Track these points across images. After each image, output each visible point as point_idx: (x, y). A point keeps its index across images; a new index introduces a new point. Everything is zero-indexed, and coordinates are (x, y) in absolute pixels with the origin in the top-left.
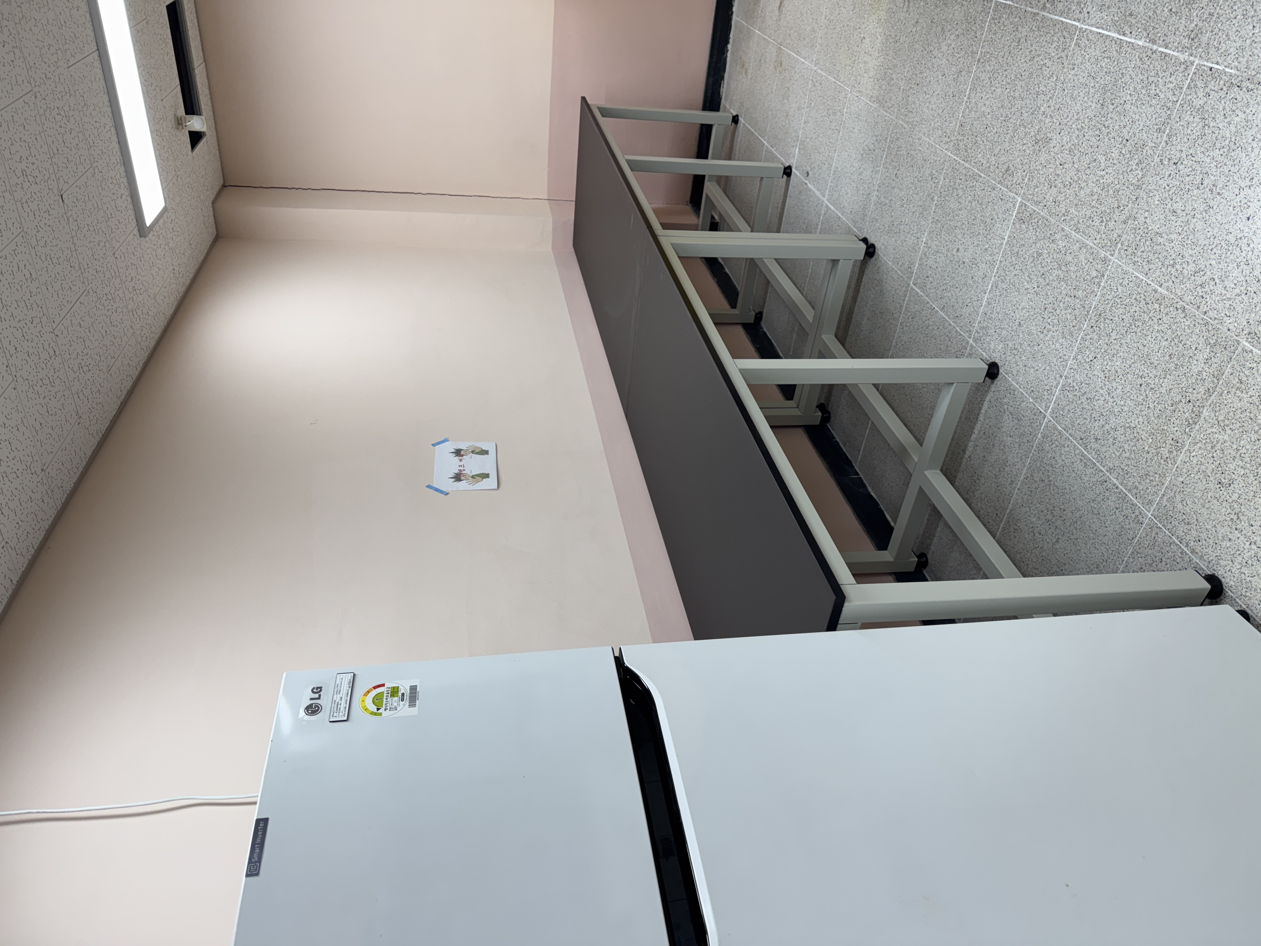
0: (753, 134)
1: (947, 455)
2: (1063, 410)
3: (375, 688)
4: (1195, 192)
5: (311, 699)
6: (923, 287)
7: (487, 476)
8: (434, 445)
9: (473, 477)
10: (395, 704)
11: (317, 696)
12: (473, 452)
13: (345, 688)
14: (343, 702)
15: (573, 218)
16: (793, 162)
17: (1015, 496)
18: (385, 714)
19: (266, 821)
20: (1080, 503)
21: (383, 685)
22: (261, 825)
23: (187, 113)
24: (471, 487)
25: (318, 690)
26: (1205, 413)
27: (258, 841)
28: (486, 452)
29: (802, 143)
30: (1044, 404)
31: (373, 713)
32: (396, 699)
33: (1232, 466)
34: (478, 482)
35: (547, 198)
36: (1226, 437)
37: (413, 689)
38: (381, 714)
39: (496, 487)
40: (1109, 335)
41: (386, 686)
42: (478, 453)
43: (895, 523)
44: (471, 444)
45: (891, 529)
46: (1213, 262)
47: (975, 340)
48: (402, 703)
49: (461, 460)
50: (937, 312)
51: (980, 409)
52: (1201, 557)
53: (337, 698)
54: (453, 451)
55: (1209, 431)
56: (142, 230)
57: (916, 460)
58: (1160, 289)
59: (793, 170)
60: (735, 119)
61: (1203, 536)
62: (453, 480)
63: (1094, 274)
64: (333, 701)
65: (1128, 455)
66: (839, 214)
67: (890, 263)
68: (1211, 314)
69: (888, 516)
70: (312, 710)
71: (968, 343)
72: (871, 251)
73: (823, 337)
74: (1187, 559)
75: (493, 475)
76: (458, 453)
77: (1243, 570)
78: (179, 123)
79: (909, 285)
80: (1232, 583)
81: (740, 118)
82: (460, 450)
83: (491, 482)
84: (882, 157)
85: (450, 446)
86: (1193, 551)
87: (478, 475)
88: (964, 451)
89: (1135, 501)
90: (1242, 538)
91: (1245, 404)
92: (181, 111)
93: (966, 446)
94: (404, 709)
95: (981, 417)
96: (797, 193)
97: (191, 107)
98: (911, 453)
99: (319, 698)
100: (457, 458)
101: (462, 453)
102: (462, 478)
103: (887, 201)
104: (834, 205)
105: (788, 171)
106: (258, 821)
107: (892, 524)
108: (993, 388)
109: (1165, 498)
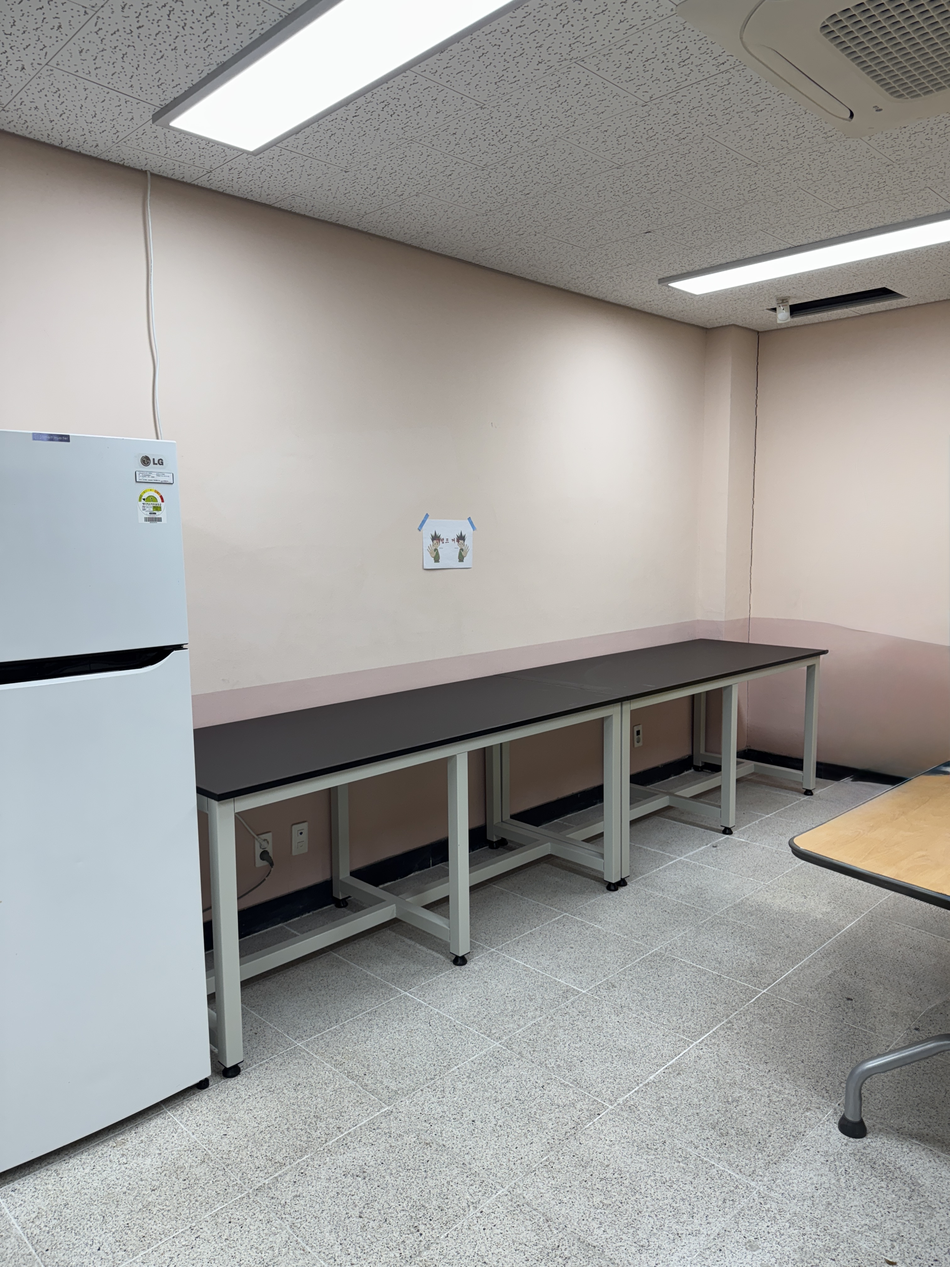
0: (785, 806)
1: (413, 926)
2: (404, 1003)
3: (161, 497)
4: (514, 1095)
5: (154, 459)
6: (558, 922)
7: (437, 559)
8: (469, 519)
9: (436, 550)
10: (147, 509)
11: (156, 462)
12: (462, 549)
13: (161, 479)
14: (150, 478)
15: (724, 640)
16: (734, 837)
17: (358, 967)
18: (141, 504)
19: (68, 440)
20: (330, 1006)
21: (163, 501)
22: (65, 438)
23: (791, 306)
24: (426, 548)
25: (160, 462)
26: (351, 1082)
27: (55, 438)
28: (461, 559)
29: (747, 844)
30: (415, 991)
31: (141, 496)
32: (152, 509)
33: (307, 1092)
34: (431, 553)
35: (751, 616)
36: (328, 1091)
37: (159, 520)
38: (140, 501)
39: (426, 567)
40: (442, 1035)
41: (162, 504)
42: (460, 554)
43: (382, 889)
44: (471, 548)
45: (376, 885)
46: (455, 1099)
47: (492, 953)
48: (148, 513)
49: (453, 540)
50: (531, 929)
51: (437, 951)
52: (255, 1069)
53: (154, 475)
54: (463, 534)
55: (338, 1083)
56: (665, 280)
57: (407, 900)
58: (456, 1067)
59: (727, 836)
60: (808, 793)
61: (268, 1072)
62: (434, 534)
63: (493, 1032)
64: (151, 472)
65: (348, 1037)
66: (661, 868)
67: (593, 901)
68: (420, 1093)
69: (389, 884)
70: (146, 461)
71: (493, 948)
72: (613, 887)
73: (549, 844)
74: (258, 1061)
75: (437, 565)
76: (461, 538)
77: (235, 1090)
78: (783, 301)
79: (566, 912)
80: (229, 1083)
81: (808, 797)
82: (464, 540)
83: (430, 563)
84: (689, 902)
85: (467, 531)
86: (261, 1065)
87: (437, 554)
88: (410, 938)
89: (313, 1037)
90: (256, 1092)
91: (346, 1103)
92: (791, 303)
93: (413, 940)
94: (143, 515)
95: (430, 951)
96: (704, 838)
97: (796, 310)
98: (415, 897)
99: (154, 464)
100: (456, 537)
101: (461, 541)
102: (435, 541)
103: (647, 903)
104: (672, 865)
105: (727, 831)
106: (68, 437)
107: (381, 886)
108: (449, 961)
109: (305, 1054)
